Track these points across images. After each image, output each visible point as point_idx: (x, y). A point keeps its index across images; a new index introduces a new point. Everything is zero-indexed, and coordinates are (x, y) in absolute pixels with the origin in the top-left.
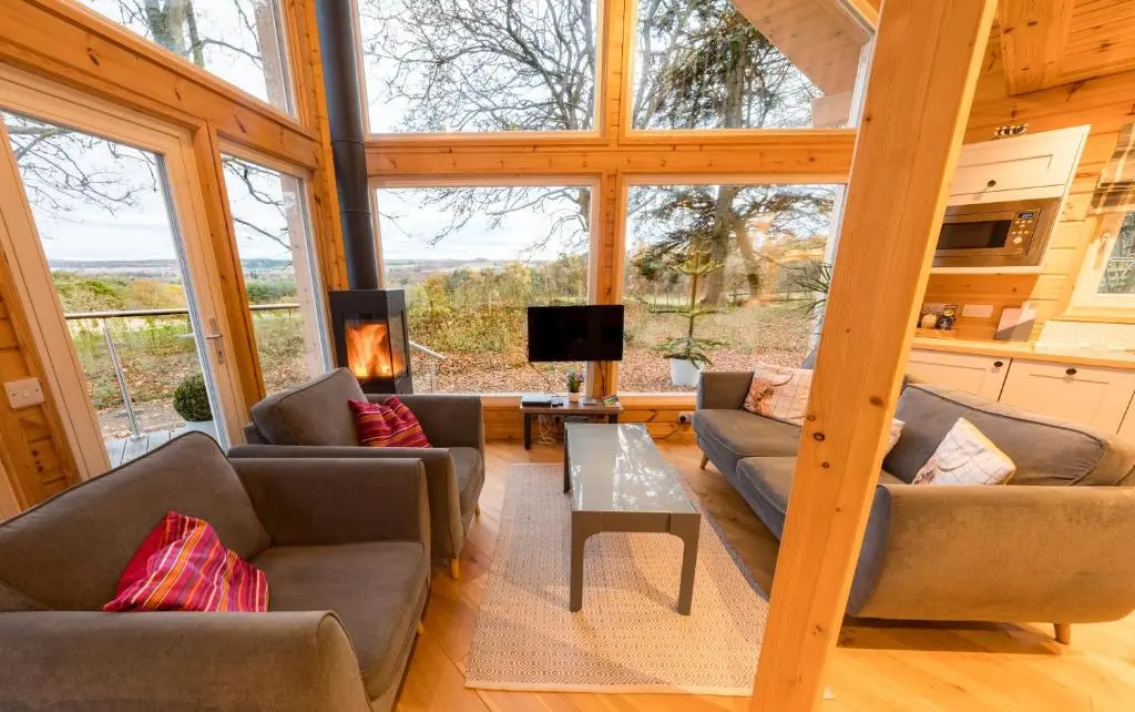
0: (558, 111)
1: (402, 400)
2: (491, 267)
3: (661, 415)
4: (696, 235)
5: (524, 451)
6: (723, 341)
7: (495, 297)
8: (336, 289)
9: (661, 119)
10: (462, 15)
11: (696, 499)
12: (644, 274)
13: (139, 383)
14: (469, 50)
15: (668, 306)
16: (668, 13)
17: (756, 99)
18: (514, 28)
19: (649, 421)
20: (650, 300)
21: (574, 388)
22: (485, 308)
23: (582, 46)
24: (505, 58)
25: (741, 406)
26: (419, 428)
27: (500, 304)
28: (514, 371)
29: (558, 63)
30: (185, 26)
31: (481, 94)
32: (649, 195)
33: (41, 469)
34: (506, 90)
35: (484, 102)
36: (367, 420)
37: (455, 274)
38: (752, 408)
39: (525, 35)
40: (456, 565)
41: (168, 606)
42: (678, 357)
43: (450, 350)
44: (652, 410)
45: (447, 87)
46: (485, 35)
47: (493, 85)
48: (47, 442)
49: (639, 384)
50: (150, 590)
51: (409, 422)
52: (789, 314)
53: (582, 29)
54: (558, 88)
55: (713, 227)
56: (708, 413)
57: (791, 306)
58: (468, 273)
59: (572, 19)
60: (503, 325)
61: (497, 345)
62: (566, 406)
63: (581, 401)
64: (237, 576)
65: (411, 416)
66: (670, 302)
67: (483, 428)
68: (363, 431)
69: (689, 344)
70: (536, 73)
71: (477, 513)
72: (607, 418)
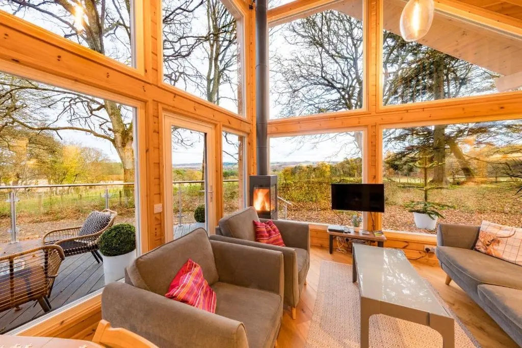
0: (343, 101)
1: (274, 222)
2: (311, 164)
3: (412, 246)
4: (423, 148)
5: (329, 254)
6: (450, 205)
7: (313, 178)
8: (252, 175)
9: (395, 98)
10: (304, 75)
11: (447, 306)
12: (392, 167)
13: (184, 205)
14: (306, 86)
15: (408, 184)
16: (396, 57)
17: (453, 82)
18: (324, 75)
19: (404, 248)
20: (397, 180)
21: (356, 225)
22: (309, 182)
23: (354, 76)
24: (320, 86)
25: (473, 247)
26: (280, 237)
27: (316, 180)
28: (322, 212)
29: (343, 84)
30: (216, 95)
31: (310, 100)
32: (391, 131)
33: (156, 235)
34: (320, 97)
35: (311, 102)
36: (259, 230)
37: (296, 167)
38: (482, 250)
39: (328, 77)
40: (294, 311)
41: (184, 301)
42: (418, 212)
43: (292, 200)
44: (406, 242)
45: (296, 99)
46: (312, 80)
47: (315, 96)
48: (159, 225)
49: (394, 225)
50: (179, 292)
51: (276, 233)
52: (499, 191)
53: (354, 70)
54: (343, 93)
55: (433, 143)
56: (447, 249)
57: (499, 186)
58: (302, 167)
59: (349, 68)
60: (317, 190)
61: (314, 199)
62: (352, 234)
63: (361, 232)
64: (206, 292)
65: (277, 230)
66: (409, 182)
67: (309, 240)
68: (257, 235)
69: (426, 205)
70: (332, 89)
71: (305, 284)
72: (376, 243)
